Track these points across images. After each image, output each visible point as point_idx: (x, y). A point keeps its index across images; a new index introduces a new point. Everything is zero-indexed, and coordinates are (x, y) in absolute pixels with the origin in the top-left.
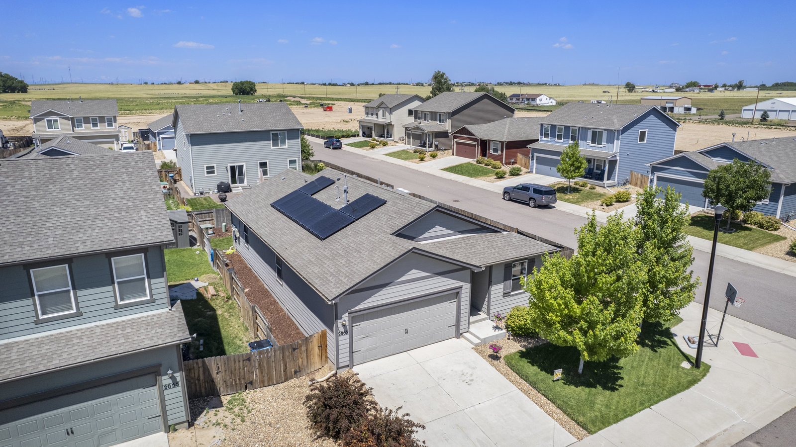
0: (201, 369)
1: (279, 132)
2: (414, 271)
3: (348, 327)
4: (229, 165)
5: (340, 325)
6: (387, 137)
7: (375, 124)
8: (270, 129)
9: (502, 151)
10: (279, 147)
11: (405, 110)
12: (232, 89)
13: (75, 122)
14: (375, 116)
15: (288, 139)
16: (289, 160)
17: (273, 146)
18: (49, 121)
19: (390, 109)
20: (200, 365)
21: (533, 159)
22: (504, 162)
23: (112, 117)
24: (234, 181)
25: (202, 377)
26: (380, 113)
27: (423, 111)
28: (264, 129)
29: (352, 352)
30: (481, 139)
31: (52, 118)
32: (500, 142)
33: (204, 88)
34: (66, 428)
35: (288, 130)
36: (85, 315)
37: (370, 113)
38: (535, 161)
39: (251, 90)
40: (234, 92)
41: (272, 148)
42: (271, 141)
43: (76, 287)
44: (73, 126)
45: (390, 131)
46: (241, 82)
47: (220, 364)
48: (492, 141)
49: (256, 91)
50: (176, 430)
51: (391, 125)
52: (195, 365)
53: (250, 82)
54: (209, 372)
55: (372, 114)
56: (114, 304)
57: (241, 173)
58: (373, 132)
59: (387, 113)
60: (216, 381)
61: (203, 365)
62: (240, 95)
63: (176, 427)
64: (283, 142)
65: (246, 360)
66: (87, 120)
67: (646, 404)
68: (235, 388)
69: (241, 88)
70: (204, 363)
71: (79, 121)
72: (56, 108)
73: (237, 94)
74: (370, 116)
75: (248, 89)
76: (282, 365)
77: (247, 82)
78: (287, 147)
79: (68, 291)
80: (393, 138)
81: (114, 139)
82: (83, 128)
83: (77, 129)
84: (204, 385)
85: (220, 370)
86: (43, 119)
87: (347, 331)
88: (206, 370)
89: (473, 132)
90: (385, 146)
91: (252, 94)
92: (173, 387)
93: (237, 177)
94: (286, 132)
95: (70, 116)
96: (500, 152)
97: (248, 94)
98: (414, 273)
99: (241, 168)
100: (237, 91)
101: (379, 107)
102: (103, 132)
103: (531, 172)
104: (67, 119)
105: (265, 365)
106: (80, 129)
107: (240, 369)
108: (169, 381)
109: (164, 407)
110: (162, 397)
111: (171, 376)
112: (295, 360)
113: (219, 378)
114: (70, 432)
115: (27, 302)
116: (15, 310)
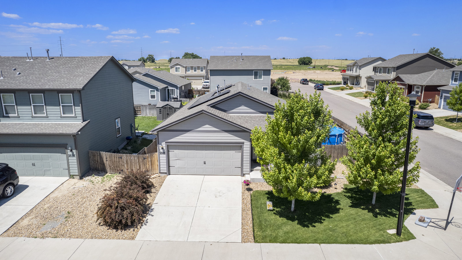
0: (99, 157)
1: (258, 71)
2: (207, 126)
3: (165, 150)
5: (160, 148)
6: (356, 85)
7: (350, 76)
8: (253, 69)
9: (421, 93)
10: (258, 80)
11: (371, 67)
12: (298, 62)
13: (187, 69)
14: (352, 71)
15: (263, 75)
16: (263, 88)
18: (176, 68)
19: (360, 66)
20: (98, 154)
21: (441, 98)
22: (422, 101)
23: (203, 67)
25: (99, 161)
26: (354, 69)
27: (379, 67)
28: (249, 69)
29: (169, 166)
30: (408, 84)
31: (178, 66)
32: (421, 86)
33: (286, 61)
34: (32, 162)
35: (264, 70)
36: (49, 118)
37: (349, 69)
38: (443, 100)
39: (309, 62)
40: (299, 63)
41: (254, 80)
42: (254, 76)
43: (46, 104)
44: (186, 71)
45: (359, 81)
46: (304, 58)
47: (107, 157)
48: (416, 85)
49: (312, 63)
50: (74, 178)
51: (360, 76)
52: (96, 154)
53: (309, 57)
54: (102, 159)
55: (350, 70)
56: (60, 115)
58: (349, 81)
59: (358, 69)
60: (106, 165)
61: (100, 155)
62: (303, 65)
63: (74, 177)
64: (260, 77)
65: (120, 158)
66: (192, 68)
67: (319, 241)
68: (114, 171)
69: (303, 61)
70: (100, 153)
71: (189, 68)
72: (181, 63)
73: (300, 64)
74: (349, 71)
75: (307, 62)
76: (138, 165)
77: (307, 58)
78: (262, 80)
79: (43, 106)
80: (360, 85)
81: (202, 78)
82: (190, 72)
83: (187, 72)
84: (100, 165)
85: (107, 159)
86: (174, 67)
87: (165, 153)
88: (101, 158)
89: (403, 79)
90: (351, 89)
91: (309, 65)
92: (73, 157)
94: (262, 71)
95: (185, 66)
96: (420, 93)
97: (307, 64)
98: (207, 127)
100: (301, 63)
101: (354, 65)
102: (198, 74)
103: (439, 108)
104: (184, 67)
105: (129, 163)
106: (189, 72)
107: (117, 161)
108: (70, 153)
109: (68, 165)
110: (68, 160)
111: (71, 151)
112: (145, 164)
113: (107, 163)
114: (34, 165)
115: (29, 107)
116: (25, 110)
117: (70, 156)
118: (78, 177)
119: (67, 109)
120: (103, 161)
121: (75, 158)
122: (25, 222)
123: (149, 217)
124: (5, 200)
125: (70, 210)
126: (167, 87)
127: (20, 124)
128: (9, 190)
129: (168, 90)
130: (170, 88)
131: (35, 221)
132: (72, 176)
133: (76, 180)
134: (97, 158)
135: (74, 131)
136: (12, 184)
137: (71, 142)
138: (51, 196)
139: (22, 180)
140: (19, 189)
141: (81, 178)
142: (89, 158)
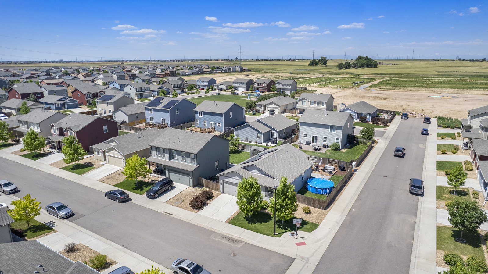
1: (333, 126)
4: (312, 135)
5: (220, 182)
8: (330, 124)
13: (311, 103)
15: (337, 130)
16: (336, 138)
17: (330, 131)
24: (313, 142)
25: (201, 182)
28: (327, 124)
29: (223, 190)
31: (304, 101)
36: (186, 162)
42: (330, 129)
43: (186, 157)
47: (205, 181)
52: (201, 178)
56: (189, 161)
57: (316, 139)
64: (334, 131)
66: (315, 102)
67: (247, 229)
68: (207, 187)
72: (307, 97)
78: (336, 132)
84: (201, 184)
86: (301, 101)
90: (453, 139)
93: (314, 140)
94: (336, 127)
95: (310, 101)
99: (316, 137)
102: (320, 108)
106: (312, 106)
108: (190, 177)
109: (190, 182)
110: (190, 180)
111: (191, 177)
112: (217, 187)
113: (204, 183)
114: (179, 179)
115: (180, 157)
116: (179, 157)
117: (190, 178)
118: (192, 187)
119: (192, 160)
120: (203, 182)
121: (192, 180)
122: (172, 200)
123: (205, 208)
124: (168, 191)
125: (184, 199)
126: (271, 130)
127: (177, 162)
128: (170, 188)
129: (272, 132)
130: (273, 131)
131: (174, 201)
132: (190, 186)
133: (191, 188)
134: (201, 180)
135: (192, 169)
136: (171, 186)
137: (191, 174)
138: (181, 193)
139: (175, 184)
140: (173, 188)
141: (193, 188)
142: (198, 179)
